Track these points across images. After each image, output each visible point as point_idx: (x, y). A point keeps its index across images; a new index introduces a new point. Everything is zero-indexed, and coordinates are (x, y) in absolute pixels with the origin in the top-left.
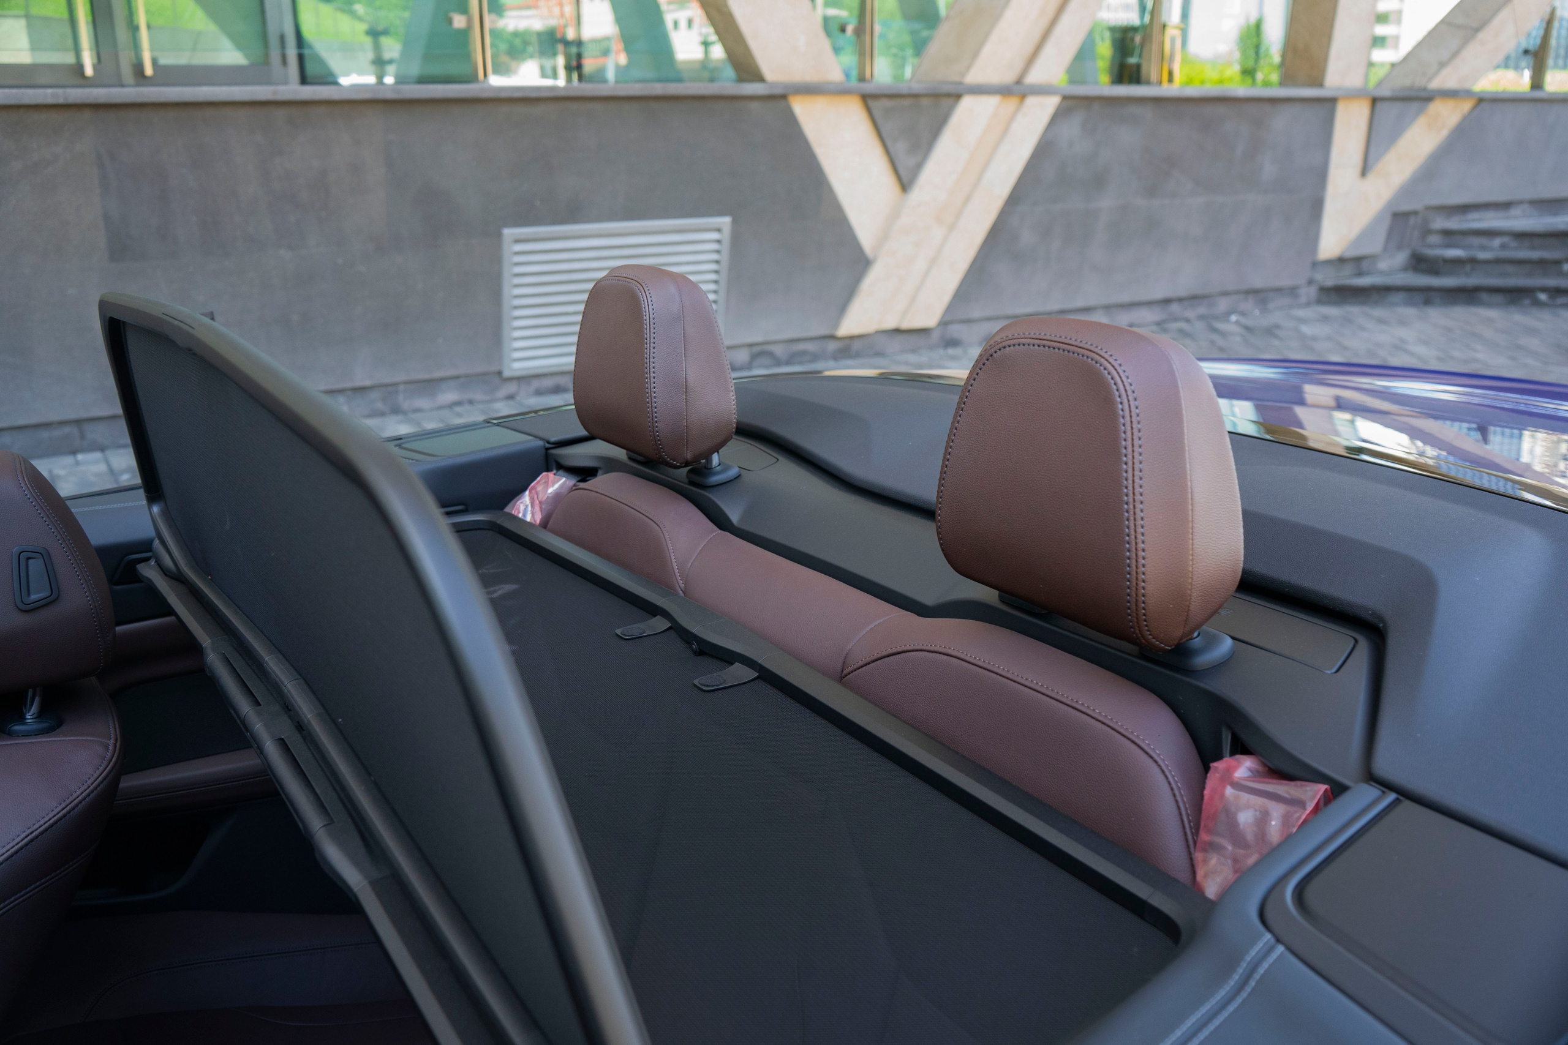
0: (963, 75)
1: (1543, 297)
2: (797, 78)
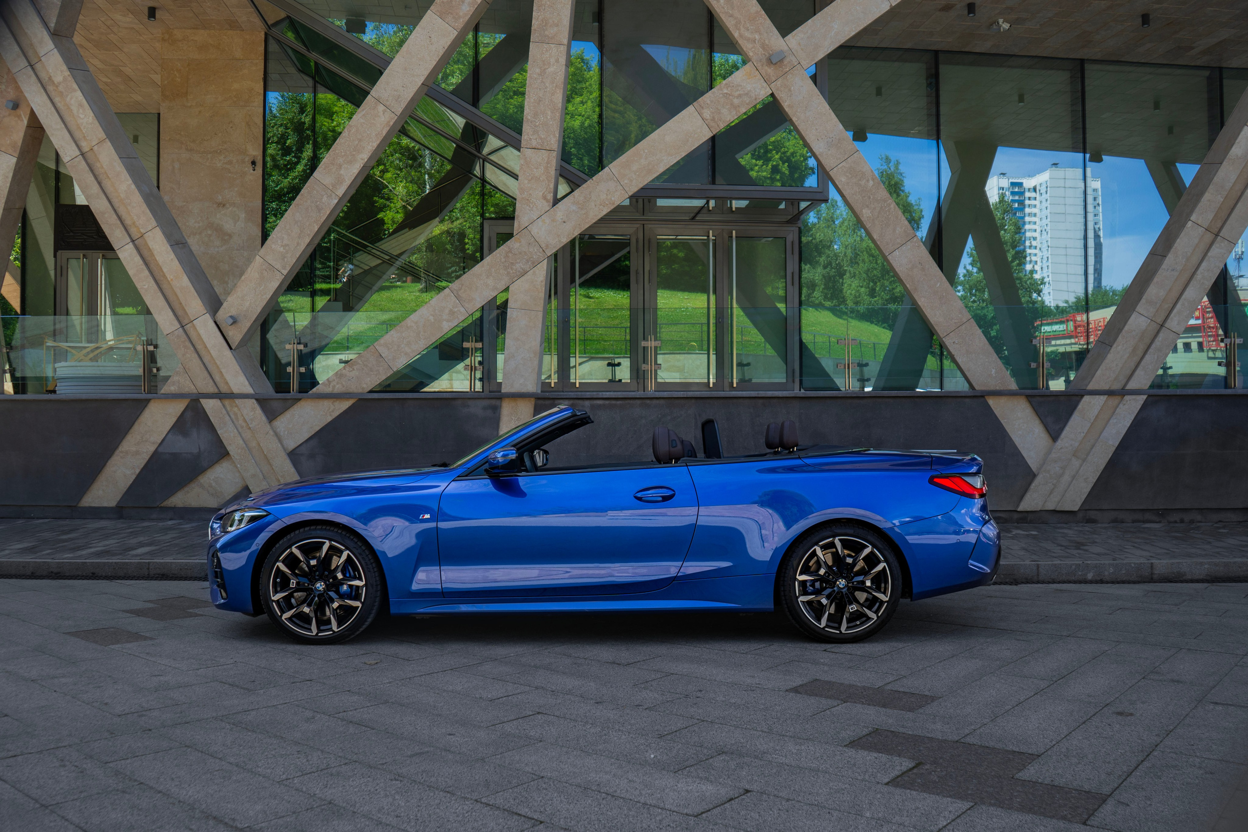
0: (1087, 386)
2: (992, 388)
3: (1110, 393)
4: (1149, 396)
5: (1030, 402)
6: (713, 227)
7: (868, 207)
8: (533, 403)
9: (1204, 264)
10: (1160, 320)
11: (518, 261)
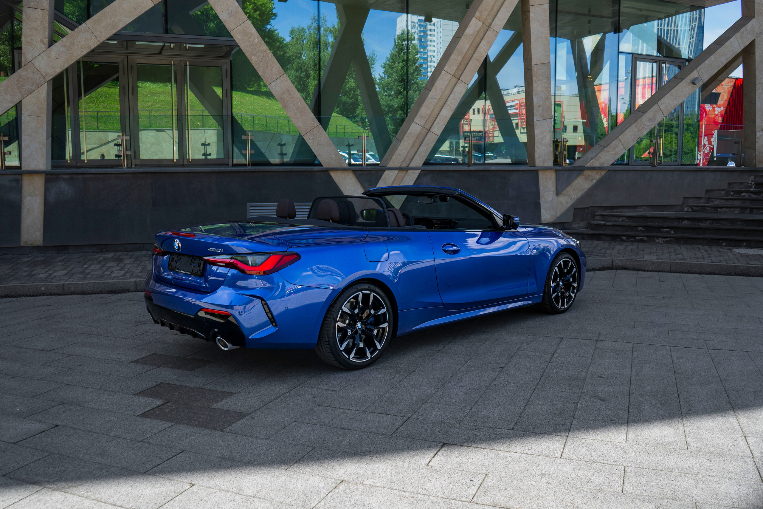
0: (388, 164)
1: (624, 238)
2: (333, 166)
3: (400, 169)
4: (422, 171)
5: (355, 174)
6: (175, 59)
7: (255, 55)
8: (44, 177)
9: (451, 96)
10: (428, 127)
11: (27, 83)
